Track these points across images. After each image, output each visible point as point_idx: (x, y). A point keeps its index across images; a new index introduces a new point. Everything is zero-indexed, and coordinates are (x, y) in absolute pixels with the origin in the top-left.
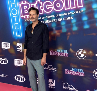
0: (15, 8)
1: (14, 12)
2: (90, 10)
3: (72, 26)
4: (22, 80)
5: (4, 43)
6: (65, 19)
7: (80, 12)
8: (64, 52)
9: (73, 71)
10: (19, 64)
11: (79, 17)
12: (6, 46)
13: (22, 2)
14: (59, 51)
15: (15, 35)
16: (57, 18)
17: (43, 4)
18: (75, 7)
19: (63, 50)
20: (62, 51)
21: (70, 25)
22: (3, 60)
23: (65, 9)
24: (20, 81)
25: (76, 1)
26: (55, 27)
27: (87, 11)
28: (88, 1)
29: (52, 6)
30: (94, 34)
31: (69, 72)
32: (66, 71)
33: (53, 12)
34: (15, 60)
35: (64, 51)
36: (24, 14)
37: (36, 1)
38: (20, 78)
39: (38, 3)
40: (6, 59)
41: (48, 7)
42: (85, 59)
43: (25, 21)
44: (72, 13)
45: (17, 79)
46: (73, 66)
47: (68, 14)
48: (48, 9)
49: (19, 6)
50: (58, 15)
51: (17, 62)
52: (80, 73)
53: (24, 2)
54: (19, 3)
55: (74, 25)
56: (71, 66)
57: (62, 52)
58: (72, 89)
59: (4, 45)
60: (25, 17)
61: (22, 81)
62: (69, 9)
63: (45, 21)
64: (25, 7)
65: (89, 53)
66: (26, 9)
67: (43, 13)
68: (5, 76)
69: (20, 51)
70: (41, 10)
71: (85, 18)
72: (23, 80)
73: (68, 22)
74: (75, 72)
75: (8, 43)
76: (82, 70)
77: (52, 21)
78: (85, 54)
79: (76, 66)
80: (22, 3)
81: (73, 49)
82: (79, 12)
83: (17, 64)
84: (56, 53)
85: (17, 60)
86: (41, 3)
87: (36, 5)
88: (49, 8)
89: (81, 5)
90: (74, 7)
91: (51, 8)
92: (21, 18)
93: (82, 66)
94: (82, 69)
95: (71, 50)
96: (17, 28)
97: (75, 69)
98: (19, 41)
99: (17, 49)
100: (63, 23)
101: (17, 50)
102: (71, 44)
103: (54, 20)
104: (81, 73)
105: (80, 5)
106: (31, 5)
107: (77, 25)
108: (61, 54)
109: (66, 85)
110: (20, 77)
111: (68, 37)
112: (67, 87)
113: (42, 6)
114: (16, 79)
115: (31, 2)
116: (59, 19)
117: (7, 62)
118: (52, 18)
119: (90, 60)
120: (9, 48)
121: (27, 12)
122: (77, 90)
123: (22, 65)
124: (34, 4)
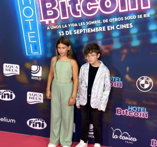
0: (29, 5)
1: (28, 12)
3: (130, 39)
4: (40, 126)
5: (8, 65)
6: (118, 27)
7: (145, 16)
8: (115, 81)
9: (130, 110)
10: (35, 100)
11: (142, 25)
12: (11, 70)
15: (29, 52)
16: (106, 25)
17: (80, 1)
18: (137, 9)
19: (114, 77)
20: (112, 79)
21: (127, 36)
22: (5, 94)
23: (120, 11)
24: (38, 128)
26: (101, 40)
29: (97, 5)
31: (123, 112)
32: (118, 111)
33: (98, 15)
34: (28, 93)
35: (115, 79)
36: (46, 17)
40: (11, 92)
41: (90, 6)
42: (151, 92)
43: (48, 28)
44: (133, 17)
45: (32, 124)
46: (130, 103)
47: (124, 18)
48: (89, 9)
49: (38, 2)
50: (107, 21)
51: (32, 96)
52: (140, 114)
55: (134, 36)
56: (127, 102)
57: (112, 81)
58: (127, 138)
59: (8, 68)
60: (47, 21)
61: (41, 128)
62: (127, 10)
63: (84, 30)
64: (49, 5)
66: (50, 9)
67: (80, 16)
68: (10, 121)
69: (37, 78)
70: (78, 10)
71: (153, 27)
72: (43, 127)
73: (125, 32)
74: (134, 112)
75: (16, 65)
76: (144, 109)
77: (96, 30)
78: (151, 83)
79: (135, 103)
81: (130, 76)
82: (143, 16)
83: (32, 100)
85: (31, 93)
87: (69, 2)
88: (92, 8)
89: (148, 6)
90: (135, 7)
91: (96, 9)
92: (40, 24)
94: (145, 107)
95: (127, 77)
96: (32, 39)
98: (35, 62)
99: (32, 74)
100: (116, 34)
101: (32, 78)
102: (128, 68)
103: (100, 29)
104: (143, 114)
105: (145, 5)
106: (60, 1)
107: (139, 38)
108: (111, 84)
109: (118, 133)
110: (37, 121)
111: (124, 56)
112: (119, 136)
113: (79, 4)
114: (30, 125)
116: (108, 27)
117: (14, 96)
118: (97, 25)
120: (18, 73)
121: (51, 13)
122: (135, 140)
123: (42, 101)
124: (65, 1)
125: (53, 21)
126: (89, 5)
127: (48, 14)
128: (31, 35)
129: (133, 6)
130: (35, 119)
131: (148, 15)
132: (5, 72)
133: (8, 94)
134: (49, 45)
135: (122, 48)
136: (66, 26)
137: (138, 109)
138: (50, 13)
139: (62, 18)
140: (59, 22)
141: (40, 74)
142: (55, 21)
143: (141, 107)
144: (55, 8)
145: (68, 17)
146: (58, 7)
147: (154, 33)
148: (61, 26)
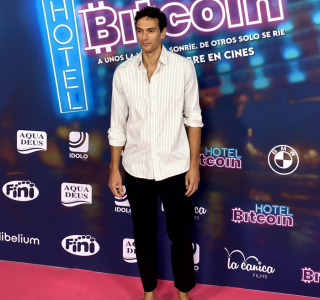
0: (65, 22)
1: (63, 34)
2: (306, 30)
3: (251, 77)
4: (86, 250)
6: (228, 55)
7: (275, 33)
8: (227, 156)
10: (77, 199)
11: (272, 49)
12: (31, 141)
13: (90, 5)
14: (212, 151)
15: (65, 107)
18: (260, 21)
19: (225, 149)
20: (222, 151)
21: (244, 72)
22: (20, 190)
23: (230, 26)
24: (82, 253)
27: (296, 33)
28: (299, 3)
33: (191, 35)
34: (64, 185)
35: (227, 152)
37: (137, 3)
38: (80, 244)
40: (31, 185)
42: (296, 176)
43: (100, 62)
44: (253, 36)
45: (71, 247)
46: (257, 198)
49: (80, 16)
50: (206, 44)
51: (71, 192)
53: (96, 5)
54: (80, 7)
55: (258, 71)
56: (252, 197)
57: (221, 155)
59: (26, 139)
60: (98, 49)
61: (89, 254)
62: (242, 24)
64: (101, 21)
65: (306, 157)
66: (103, 27)
68: (29, 241)
69: (80, 156)
71: (291, 53)
72: (92, 250)
75: (40, 133)
79: (267, 198)
80: (91, 7)
81: (255, 146)
82: (271, 34)
83: (70, 199)
84: (202, 158)
85: (69, 185)
90: (257, 19)
92: (85, 54)
93: (285, 195)
94: (286, 205)
95: (250, 147)
98: (77, 126)
99: (71, 149)
100: (225, 67)
102: (250, 131)
103: (195, 59)
106: (120, 13)
107: (267, 74)
108: (220, 162)
110: (82, 240)
111: (241, 108)
112: (239, 263)
114: (68, 247)
115: (119, 4)
116: (210, 55)
117: (36, 193)
118: (188, 53)
119: (309, 176)
120: (44, 147)
121: (104, 34)
122: (271, 270)
123: (89, 200)
124: (130, 11)
125: (108, 47)
126: (174, 17)
127: (100, 37)
128: (68, 75)
129: (253, 17)
130: (76, 237)
131: (280, 32)
132: (20, 146)
133: (25, 189)
135: (238, 93)
138: (102, 34)
139: (125, 42)
140: (120, 50)
141: (85, 148)
144: (112, 25)
145: (135, 41)
146: (118, 24)
147: (294, 64)
148: (124, 57)
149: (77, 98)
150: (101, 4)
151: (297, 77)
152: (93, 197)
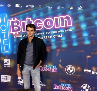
0: (4, 24)
1: (3, 28)
2: (79, 30)
3: (61, 44)
6: (55, 36)
7: (69, 30)
8: (53, 68)
9: (62, 86)
10: (6, 80)
11: (68, 35)
13: (12, 19)
14: (48, 66)
16: (47, 35)
17: (33, 22)
18: (65, 26)
19: (52, 66)
21: (59, 42)
23: (56, 27)
25: (66, 21)
27: (76, 30)
28: (77, 21)
29: (43, 24)
30: (83, 51)
32: (55, 87)
33: (43, 30)
34: (2, 75)
35: (53, 67)
36: (14, 31)
37: (27, 19)
39: (29, 20)
42: (74, 75)
43: (15, 37)
44: (62, 31)
46: (62, 81)
47: (58, 32)
48: (38, 26)
49: (9, 22)
50: (48, 33)
51: (4, 78)
52: (68, 88)
53: (14, 19)
54: (9, 19)
55: (64, 42)
56: (60, 81)
57: (51, 68)
60: (14, 33)
62: (59, 27)
64: (15, 24)
65: (77, 69)
66: (16, 26)
69: (7, 67)
71: (74, 37)
73: (58, 39)
74: (64, 87)
77: (42, 38)
79: (65, 82)
81: (62, 65)
82: (68, 30)
84: (45, 68)
85: (4, 75)
86: (32, 21)
87: (27, 22)
89: (71, 25)
91: (42, 26)
92: (10, 34)
93: (70, 81)
94: (70, 84)
95: (60, 65)
96: (5, 43)
97: (63, 84)
98: (7, 57)
100: (53, 40)
101: (4, 66)
102: (60, 60)
103: (44, 37)
104: (70, 88)
105: (69, 24)
106: (22, 22)
107: (66, 43)
111: (58, 53)
115: (21, 19)
116: (49, 36)
118: (42, 35)
119: (78, 75)
123: (10, 81)
124: (25, 21)
125: (17, 33)
127: (15, 29)
128: (4, 41)
129: (63, 25)
131: (71, 30)
134: (15, 47)
135: (57, 49)
136: (25, 36)
137: (66, 85)
139: (23, 31)
140: (21, 34)
141: (9, 64)
142: (19, 33)
143: (68, 84)
144: (19, 26)
145: (26, 31)
146: (21, 25)
147: (75, 40)
148: (22, 36)
149: (7, 48)
150: (16, 19)
151: (75, 44)
152: (11, 80)
